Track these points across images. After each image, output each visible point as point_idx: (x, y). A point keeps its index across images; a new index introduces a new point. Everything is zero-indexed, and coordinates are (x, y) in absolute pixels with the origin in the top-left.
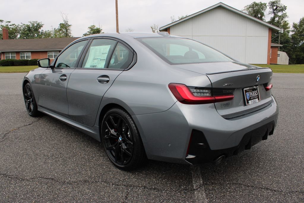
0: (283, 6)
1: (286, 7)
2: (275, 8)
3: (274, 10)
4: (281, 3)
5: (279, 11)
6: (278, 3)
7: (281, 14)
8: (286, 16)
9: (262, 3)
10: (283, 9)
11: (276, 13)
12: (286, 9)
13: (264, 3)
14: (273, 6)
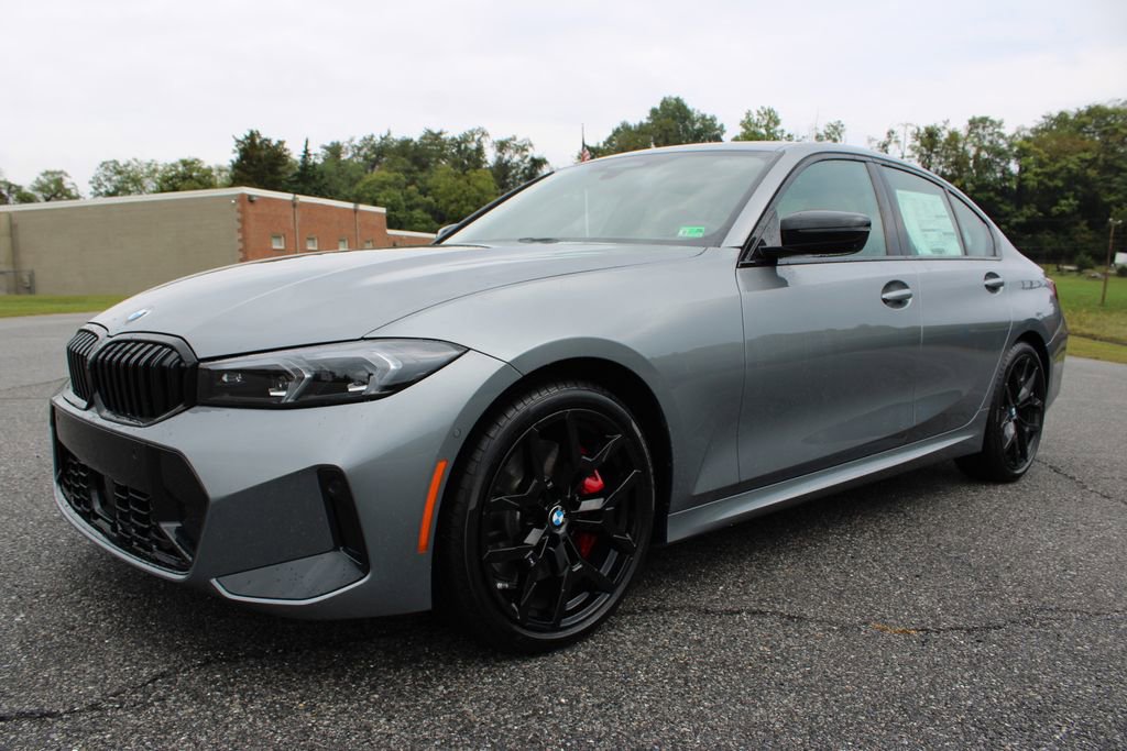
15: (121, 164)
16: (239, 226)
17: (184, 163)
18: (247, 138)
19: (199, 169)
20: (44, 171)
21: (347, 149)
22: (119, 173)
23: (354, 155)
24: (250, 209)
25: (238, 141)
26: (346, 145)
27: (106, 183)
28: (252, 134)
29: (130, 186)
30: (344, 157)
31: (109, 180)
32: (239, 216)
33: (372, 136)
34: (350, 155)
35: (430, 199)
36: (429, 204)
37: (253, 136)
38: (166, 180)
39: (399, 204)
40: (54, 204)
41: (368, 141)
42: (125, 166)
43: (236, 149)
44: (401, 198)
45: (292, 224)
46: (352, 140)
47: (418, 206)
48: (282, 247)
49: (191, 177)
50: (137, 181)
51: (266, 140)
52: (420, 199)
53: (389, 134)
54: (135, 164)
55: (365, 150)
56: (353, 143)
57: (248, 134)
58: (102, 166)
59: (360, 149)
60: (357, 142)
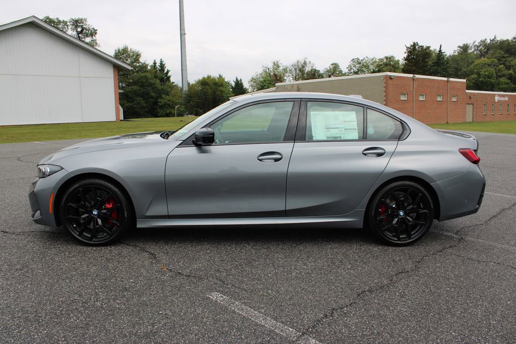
0: (91, 28)
1: (97, 30)
2: (79, 30)
3: (78, 33)
4: (88, 23)
5: (87, 36)
6: (83, 23)
7: (90, 40)
8: (97, 43)
9: (60, 19)
10: (93, 33)
11: (83, 38)
12: (96, 33)
13: (64, 21)
14: (77, 27)
15: (360, 60)
16: (385, 89)
17: (387, 58)
18: (411, 46)
19: (393, 61)
20: (332, 63)
21: (471, 47)
22: (360, 63)
23: (475, 50)
24: (390, 82)
25: (407, 48)
26: (471, 45)
27: (354, 68)
28: (414, 44)
29: (364, 69)
30: (470, 51)
31: (355, 66)
32: (385, 85)
33: (486, 40)
34: (473, 50)
35: (511, 71)
36: (511, 74)
37: (415, 45)
38: (379, 66)
39: (493, 74)
40: (333, 78)
41: (483, 42)
42: (362, 60)
43: (406, 51)
44: (494, 72)
45: (412, 88)
46: (474, 43)
47: (504, 75)
48: (406, 99)
49: (390, 64)
50: (367, 67)
51: (421, 46)
52: (506, 72)
53: (495, 38)
54: (367, 59)
55: (481, 47)
56: (475, 44)
57: (412, 44)
58: (352, 61)
59: (478, 47)
60: (477, 43)
